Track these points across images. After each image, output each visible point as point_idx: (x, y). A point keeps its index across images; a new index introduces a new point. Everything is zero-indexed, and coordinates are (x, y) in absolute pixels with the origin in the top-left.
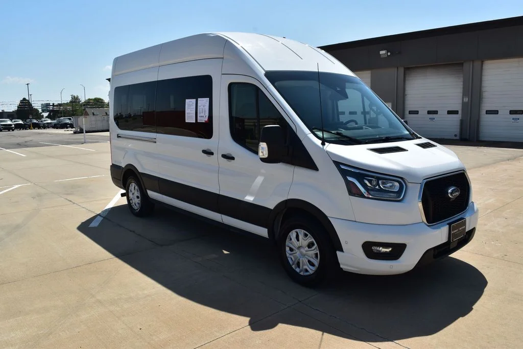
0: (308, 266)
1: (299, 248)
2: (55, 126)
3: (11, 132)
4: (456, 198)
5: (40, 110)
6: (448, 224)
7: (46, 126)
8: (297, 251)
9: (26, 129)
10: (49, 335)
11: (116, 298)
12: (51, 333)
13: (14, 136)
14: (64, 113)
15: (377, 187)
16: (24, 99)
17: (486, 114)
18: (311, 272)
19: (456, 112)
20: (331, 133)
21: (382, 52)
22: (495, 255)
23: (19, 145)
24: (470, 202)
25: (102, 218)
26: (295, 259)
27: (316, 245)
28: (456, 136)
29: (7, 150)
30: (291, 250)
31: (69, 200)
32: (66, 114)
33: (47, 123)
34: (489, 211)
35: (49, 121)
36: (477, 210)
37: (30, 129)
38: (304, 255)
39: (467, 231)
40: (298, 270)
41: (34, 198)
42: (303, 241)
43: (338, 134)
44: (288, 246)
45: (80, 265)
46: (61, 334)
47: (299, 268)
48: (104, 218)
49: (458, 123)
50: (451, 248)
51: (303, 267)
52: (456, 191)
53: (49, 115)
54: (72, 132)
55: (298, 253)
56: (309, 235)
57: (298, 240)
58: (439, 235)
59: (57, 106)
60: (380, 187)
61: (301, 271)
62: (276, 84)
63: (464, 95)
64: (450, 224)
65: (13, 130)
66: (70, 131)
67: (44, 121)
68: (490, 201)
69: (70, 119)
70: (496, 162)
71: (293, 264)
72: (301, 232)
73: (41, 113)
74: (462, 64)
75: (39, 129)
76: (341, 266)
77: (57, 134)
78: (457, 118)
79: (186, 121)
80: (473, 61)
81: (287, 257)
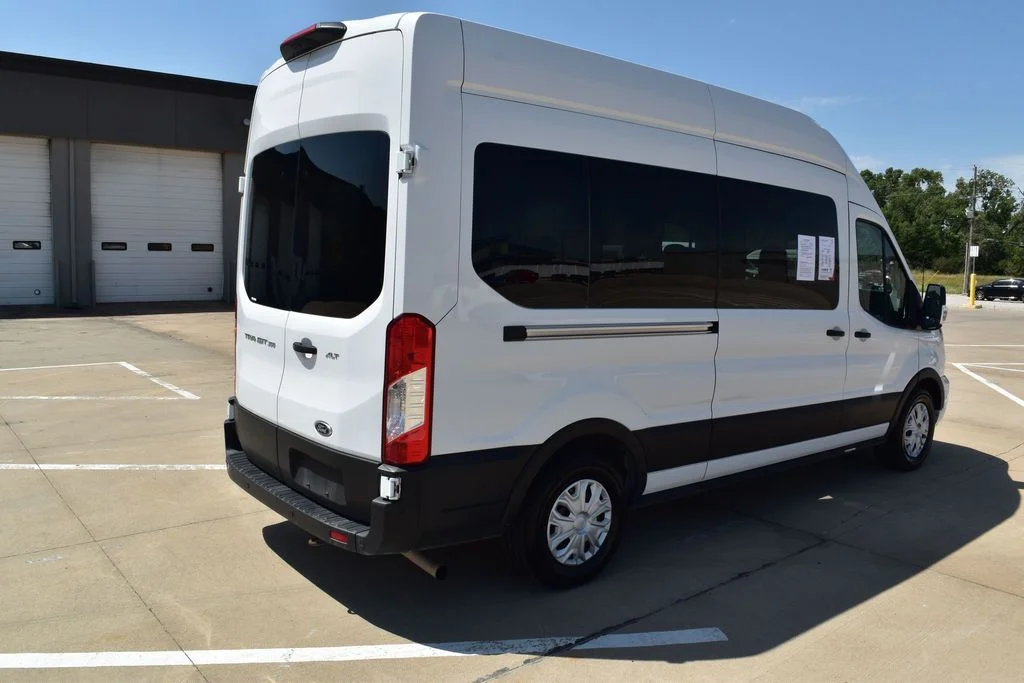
0: (921, 443)
18: (922, 447)
27: (927, 416)
30: (909, 433)
42: (921, 416)
57: (917, 417)
79: (799, 278)
81: (904, 447)
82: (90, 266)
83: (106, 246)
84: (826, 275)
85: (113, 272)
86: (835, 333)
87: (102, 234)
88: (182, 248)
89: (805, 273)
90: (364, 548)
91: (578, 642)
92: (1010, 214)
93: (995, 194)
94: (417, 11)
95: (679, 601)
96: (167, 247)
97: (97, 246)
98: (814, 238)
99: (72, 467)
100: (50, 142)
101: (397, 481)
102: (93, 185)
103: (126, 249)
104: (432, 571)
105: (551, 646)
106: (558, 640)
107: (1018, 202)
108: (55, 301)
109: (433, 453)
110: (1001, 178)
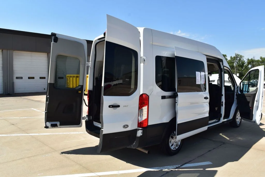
82: (13, 83)
83: (17, 78)
84: (203, 82)
85: (19, 85)
86: (206, 98)
87: (16, 75)
88: (37, 78)
89: (198, 82)
90: (133, 147)
91: (181, 166)
92: (244, 65)
93: (240, 60)
94: (143, 27)
95: (198, 157)
96: (33, 78)
97: (15, 78)
98: (200, 72)
99: (38, 134)
100: (2, 50)
101: (142, 131)
102: (14, 62)
103: (22, 79)
104: (147, 152)
105: (175, 167)
106: (176, 166)
107: (246, 62)
108: (4, 93)
109: (149, 125)
110: (241, 56)
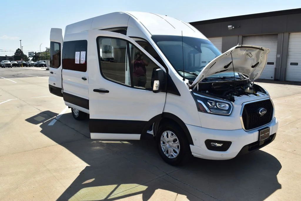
0: (173, 153)
1: (168, 142)
2: (36, 66)
3: (10, 68)
4: (264, 115)
5: (28, 56)
6: (258, 130)
7: (30, 65)
8: (167, 143)
9: (19, 67)
10: (16, 189)
11: (58, 168)
12: (17, 188)
13: (12, 71)
14: (42, 58)
15: (215, 107)
16: (19, 49)
17: (291, 65)
18: (175, 157)
19: (273, 63)
20: (190, 73)
21: (229, 26)
22: (289, 150)
23: (14, 76)
24: (273, 117)
25: (56, 120)
26: (166, 148)
27: (178, 140)
28: (272, 77)
29: (6, 79)
30: (164, 143)
31: (38, 109)
32: (43, 58)
33: (32, 64)
34: (288, 123)
35: (33, 62)
36: (278, 123)
37: (21, 67)
38: (171, 146)
39: (270, 135)
40: (167, 155)
41: (18, 107)
42: (171, 138)
43: (193, 74)
44: (162, 141)
45: (40, 147)
46: (23, 188)
47: (168, 154)
48: (58, 120)
49: (273, 70)
50: (260, 145)
51: (170, 154)
52: (264, 111)
53: (33, 58)
54: (45, 69)
55: (168, 145)
56: (174, 134)
57: (168, 137)
58: (253, 137)
59: (38, 53)
60: (217, 106)
61: (169, 156)
62: (158, 43)
63: (278, 53)
64: (259, 131)
65: (11, 67)
66: (44, 69)
67: (30, 62)
68: (288, 117)
69: (45, 62)
70: (295, 94)
71: (164, 152)
72: (170, 133)
73: (28, 58)
74: (277, 35)
75: (26, 67)
76: (193, 154)
77: (37, 70)
78: (273, 67)
80: (284, 33)
81: (161, 147)
84: (83, 62)
86: (84, 79)
89: (77, 62)
98: (79, 52)
